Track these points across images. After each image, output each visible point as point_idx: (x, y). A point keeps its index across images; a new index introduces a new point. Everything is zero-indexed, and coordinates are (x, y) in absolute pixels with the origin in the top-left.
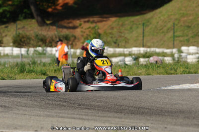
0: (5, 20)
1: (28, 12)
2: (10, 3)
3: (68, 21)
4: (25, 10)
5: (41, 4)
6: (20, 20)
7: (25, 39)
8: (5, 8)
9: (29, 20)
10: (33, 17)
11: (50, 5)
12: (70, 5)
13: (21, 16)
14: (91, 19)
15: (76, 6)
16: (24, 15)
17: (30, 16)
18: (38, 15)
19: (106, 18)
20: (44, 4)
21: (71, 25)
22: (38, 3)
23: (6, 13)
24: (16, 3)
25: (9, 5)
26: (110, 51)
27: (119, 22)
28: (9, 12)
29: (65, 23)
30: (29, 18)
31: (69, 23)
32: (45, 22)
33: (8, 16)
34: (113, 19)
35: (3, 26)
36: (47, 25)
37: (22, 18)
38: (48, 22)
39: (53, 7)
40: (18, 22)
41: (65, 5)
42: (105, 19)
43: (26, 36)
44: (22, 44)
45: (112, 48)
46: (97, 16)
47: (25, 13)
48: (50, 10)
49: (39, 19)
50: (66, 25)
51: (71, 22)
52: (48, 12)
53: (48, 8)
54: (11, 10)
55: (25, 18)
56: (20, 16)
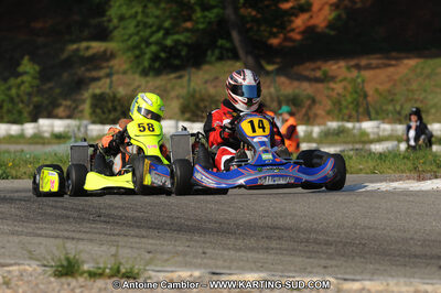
0: (177, 62)
1: (228, 45)
2: (189, 25)
3: (312, 65)
4: (220, 42)
5: (255, 28)
6: (210, 63)
7: (207, 103)
8: (176, 37)
9: (230, 63)
10: (236, 57)
11: (275, 30)
12: (319, 30)
13: (213, 54)
14: (363, 62)
15: (332, 33)
16: (217, 52)
17: (230, 55)
18: (247, 53)
19: (397, 59)
20: (263, 28)
21: (319, 74)
22: (248, 26)
23: (180, 48)
24: (201, 26)
25: (187, 30)
26: (384, 130)
27: (422, 68)
28: (185, 44)
29: (306, 69)
30: (229, 58)
31: (313, 70)
32: (262, 68)
33: (183, 53)
34: (412, 62)
35: (173, 76)
36: (268, 73)
37: (213, 58)
38: (270, 68)
39: (282, 36)
40: (206, 67)
41: (310, 31)
42: (393, 62)
43: (209, 96)
44: (200, 113)
45: (389, 123)
46: (378, 56)
47: (221, 47)
48: (275, 41)
49: (250, 60)
50: (307, 73)
51: (319, 68)
52: (271, 46)
53: (269, 38)
54: (190, 41)
55: (221, 58)
56: (209, 53)
